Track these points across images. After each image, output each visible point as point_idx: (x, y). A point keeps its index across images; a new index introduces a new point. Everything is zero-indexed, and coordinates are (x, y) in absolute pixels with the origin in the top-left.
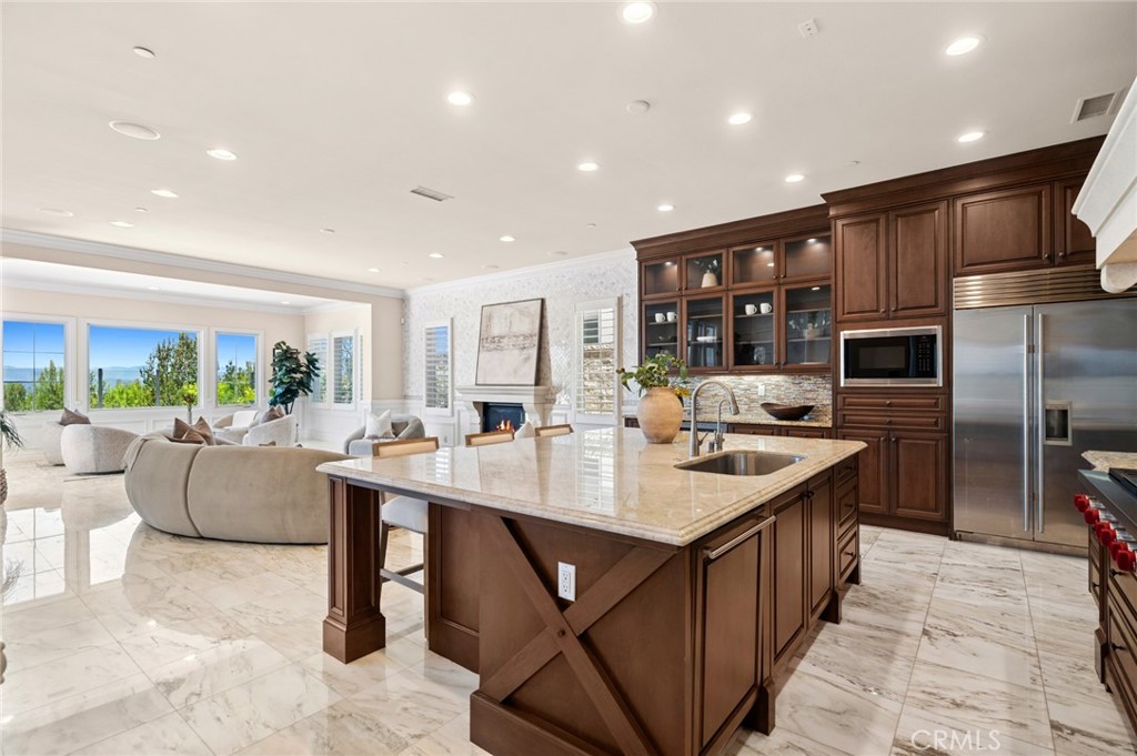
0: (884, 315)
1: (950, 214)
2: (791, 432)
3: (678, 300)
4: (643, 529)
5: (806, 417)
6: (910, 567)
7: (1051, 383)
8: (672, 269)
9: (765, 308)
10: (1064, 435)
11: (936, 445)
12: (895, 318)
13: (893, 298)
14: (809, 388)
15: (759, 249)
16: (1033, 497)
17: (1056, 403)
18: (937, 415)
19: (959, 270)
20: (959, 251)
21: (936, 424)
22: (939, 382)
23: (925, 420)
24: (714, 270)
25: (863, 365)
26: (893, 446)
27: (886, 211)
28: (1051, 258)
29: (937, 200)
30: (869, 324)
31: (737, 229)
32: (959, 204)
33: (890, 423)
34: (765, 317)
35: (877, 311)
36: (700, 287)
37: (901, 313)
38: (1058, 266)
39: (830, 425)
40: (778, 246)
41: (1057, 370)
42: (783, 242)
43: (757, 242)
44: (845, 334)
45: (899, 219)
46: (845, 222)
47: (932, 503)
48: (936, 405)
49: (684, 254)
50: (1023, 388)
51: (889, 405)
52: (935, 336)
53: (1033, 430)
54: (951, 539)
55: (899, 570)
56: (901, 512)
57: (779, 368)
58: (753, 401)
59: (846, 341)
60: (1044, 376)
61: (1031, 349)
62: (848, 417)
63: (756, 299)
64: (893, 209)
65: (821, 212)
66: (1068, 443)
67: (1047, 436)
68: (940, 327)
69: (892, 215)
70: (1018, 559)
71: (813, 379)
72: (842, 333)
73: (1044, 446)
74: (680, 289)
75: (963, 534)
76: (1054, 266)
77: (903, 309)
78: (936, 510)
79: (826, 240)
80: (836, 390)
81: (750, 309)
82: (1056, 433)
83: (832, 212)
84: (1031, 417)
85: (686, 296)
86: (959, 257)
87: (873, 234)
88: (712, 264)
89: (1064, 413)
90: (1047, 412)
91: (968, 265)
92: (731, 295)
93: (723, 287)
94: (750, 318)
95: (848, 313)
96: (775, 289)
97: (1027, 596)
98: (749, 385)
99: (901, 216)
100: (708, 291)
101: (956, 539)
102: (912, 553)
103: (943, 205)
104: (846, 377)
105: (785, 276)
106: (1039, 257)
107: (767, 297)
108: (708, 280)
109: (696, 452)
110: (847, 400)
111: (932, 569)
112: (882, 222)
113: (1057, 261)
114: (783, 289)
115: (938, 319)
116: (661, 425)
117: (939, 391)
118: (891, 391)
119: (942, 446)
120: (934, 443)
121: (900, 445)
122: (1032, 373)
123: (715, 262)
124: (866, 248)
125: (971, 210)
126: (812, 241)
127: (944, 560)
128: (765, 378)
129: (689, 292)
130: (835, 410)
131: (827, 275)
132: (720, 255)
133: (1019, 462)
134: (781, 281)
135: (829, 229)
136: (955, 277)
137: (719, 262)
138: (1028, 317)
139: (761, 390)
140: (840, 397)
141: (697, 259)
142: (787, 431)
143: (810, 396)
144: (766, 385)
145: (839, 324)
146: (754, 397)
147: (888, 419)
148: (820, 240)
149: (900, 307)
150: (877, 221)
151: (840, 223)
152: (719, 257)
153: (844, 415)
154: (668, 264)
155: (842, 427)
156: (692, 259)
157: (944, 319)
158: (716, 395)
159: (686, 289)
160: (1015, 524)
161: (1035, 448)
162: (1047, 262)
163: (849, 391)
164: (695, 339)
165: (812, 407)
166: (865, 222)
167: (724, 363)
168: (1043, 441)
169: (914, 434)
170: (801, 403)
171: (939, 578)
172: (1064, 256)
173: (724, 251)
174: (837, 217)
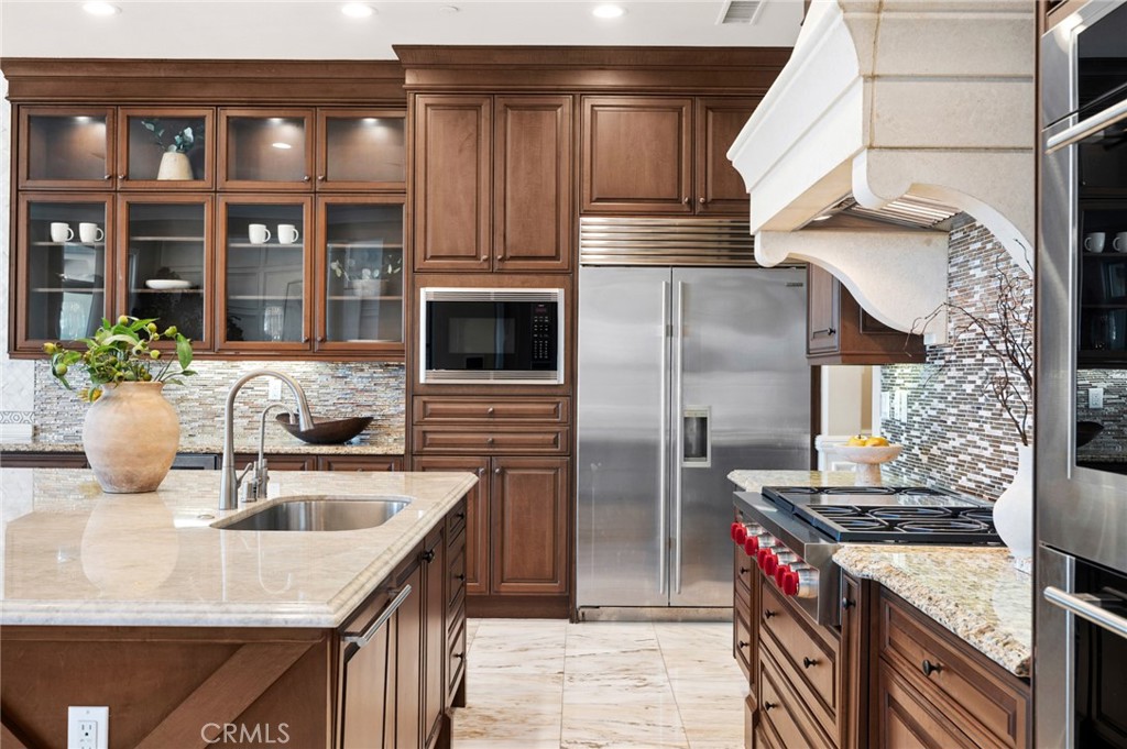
0: (486, 266)
1: (575, 117)
2: (334, 466)
3: (107, 199)
4: (266, 612)
5: (355, 440)
6: (528, 669)
7: (692, 379)
8: (92, 133)
9: (286, 233)
10: (703, 453)
11: (555, 476)
12: (501, 272)
13: (499, 239)
14: (360, 386)
15: (276, 121)
16: (669, 543)
17: (696, 409)
18: (557, 428)
19: (587, 206)
20: (587, 177)
21: (555, 443)
22: (559, 377)
23: (540, 437)
24: (185, 148)
25: (454, 348)
26: (496, 481)
27: (491, 94)
28: (691, 203)
29: (559, 92)
30: (465, 277)
31: (234, 74)
32: (588, 102)
33: (493, 443)
34: (286, 250)
35: (476, 257)
36: (154, 179)
37: (510, 265)
38: (699, 216)
39: (401, 450)
40: (314, 121)
41: (698, 362)
42: (322, 115)
43: (276, 106)
44: (426, 294)
45: (509, 112)
46: (430, 100)
47: (548, 569)
48: (555, 413)
49: (125, 104)
50: (659, 389)
51: (492, 414)
52: (555, 304)
53: (670, 449)
54: (572, 622)
55: (515, 677)
56: (508, 588)
57: (312, 347)
58: (260, 409)
59: (430, 304)
60: (683, 370)
61: (670, 331)
62: (429, 436)
63: (271, 217)
64: (503, 93)
65: (388, 74)
66: (706, 463)
67: (686, 456)
68: (562, 290)
69: (500, 102)
70: (653, 636)
71: (368, 370)
72: (422, 290)
73: (682, 469)
74: (113, 177)
75: (586, 611)
76: (694, 216)
77: (512, 258)
78: (554, 580)
79: (395, 124)
80: (413, 391)
81: (257, 233)
82: (693, 452)
83: (410, 79)
84: (669, 431)
85: (124, 192)
86: (587, 186)
87: (472, 129)
88: (182, 135)
89: (703, 422)
90: (686, 420)
91: (598, 200)
92: (222, 201)
93: (206, 184)
94: (257, 250)
95: (433, 257)
96: (307, 201)
97: (669, 681)
99: (512, 107)
100: (172, 188)
101: (578, 621)
102: (526, 650)
103: (567, 101)
104: (429, 366)
105: (325, 179)
106: (678, 200)
107: (291, 214)
108: (172, 167)
109: (232, 501)
110: (430, 406)
111: (556, 666)
112: (485, 110)
113: (699, 209)
114: (322, 201)
115: (559, 278)
116: (139, 456)
117: (559, 392)
118: (496, 391)
119: (562, 477)
120: (552, 473)
121: (507, 478)
122: (670, 366)
123: (188, 132)
124: (461, 151)
125: (602, 115)
126: (370, 121)
127: (569, 652)
128: (282, 365)
129: (131, 185)
130: (410, 425)
131: (398, 186)
132: (202, 119)
133: (654, 498)
134: (319, 186)
135: (403, 106)
136: (581, 215)
137: (199, 132)
138: (667, 284)
139: (274, 389)
140: (417, 402)
141: (150, 119)
142: (329, 463)
143: (361, 399)
145: (419, 274)
146: (261, 401)
147: (490, 437)
148: (385, 121)
149: (509, 254)
150: (477, 108)
151: (421, 101)
152: (197, 124)
153: (424, 432)
154: (82, 119)
155: (421, 454)
156: (141, 118)
157: (567, 278)
159: (126, 178)
160: (648, 588)
161: (672, 474)
162: (687, 209)
163: (434, 390)
164: (142, 284)
165: (368, 420)
166: (461, 107)
167: (205, 335)
168: (681, 463)
169: (525, 461)
170: (347, 412)
171: (566, 678)
172: (705, 203)
173: (208, 113)
174: (417, 90)
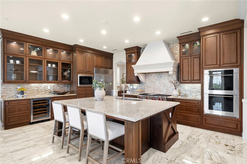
1: (94, 56)
2: (68, 97)
3: (25, 57)
12: (87, 73)
18: (92, 91)
20: (95, 63)
27: (86, 52)
30: (83, 73)
33: (86, 93)
35: (84, 71)
43: (54, 48)
44: (79, 75)
49: (28, 43)
51: (86, 90)
52: (92, 77)
58: (46, 91)
59: (79, 77)
62: (79, 93)
65: (70, 47)
74: (26, 54)
80: (77, 87)
85: (28, 56)
87: (83, 56)
91: (96, 66)
92: (46, 60)
93: (43, 57)
95: (79, 71)
96: (59, 62)
98: (45, 86)
99: (88, 54)
100: (37, 57)
103: (93, 54)
104: (80, 84)
114: (61, 62)
115: (92, 74)
118: (86, 87)
124: (82, 58)
128: (50, 84)
130: (77, 91)
134: (61, 60)
139: (49, 88)
140: (78, 89)
144: (50, 86)
145: (78, 73)
149: (87, 71)
150: (84, 54)
155: (78, 95)
158: (33, 89)
159: (28, 54)
163: (80, 87)
167: (43, 80)
172: (105, 67)
173: (43, 47)
